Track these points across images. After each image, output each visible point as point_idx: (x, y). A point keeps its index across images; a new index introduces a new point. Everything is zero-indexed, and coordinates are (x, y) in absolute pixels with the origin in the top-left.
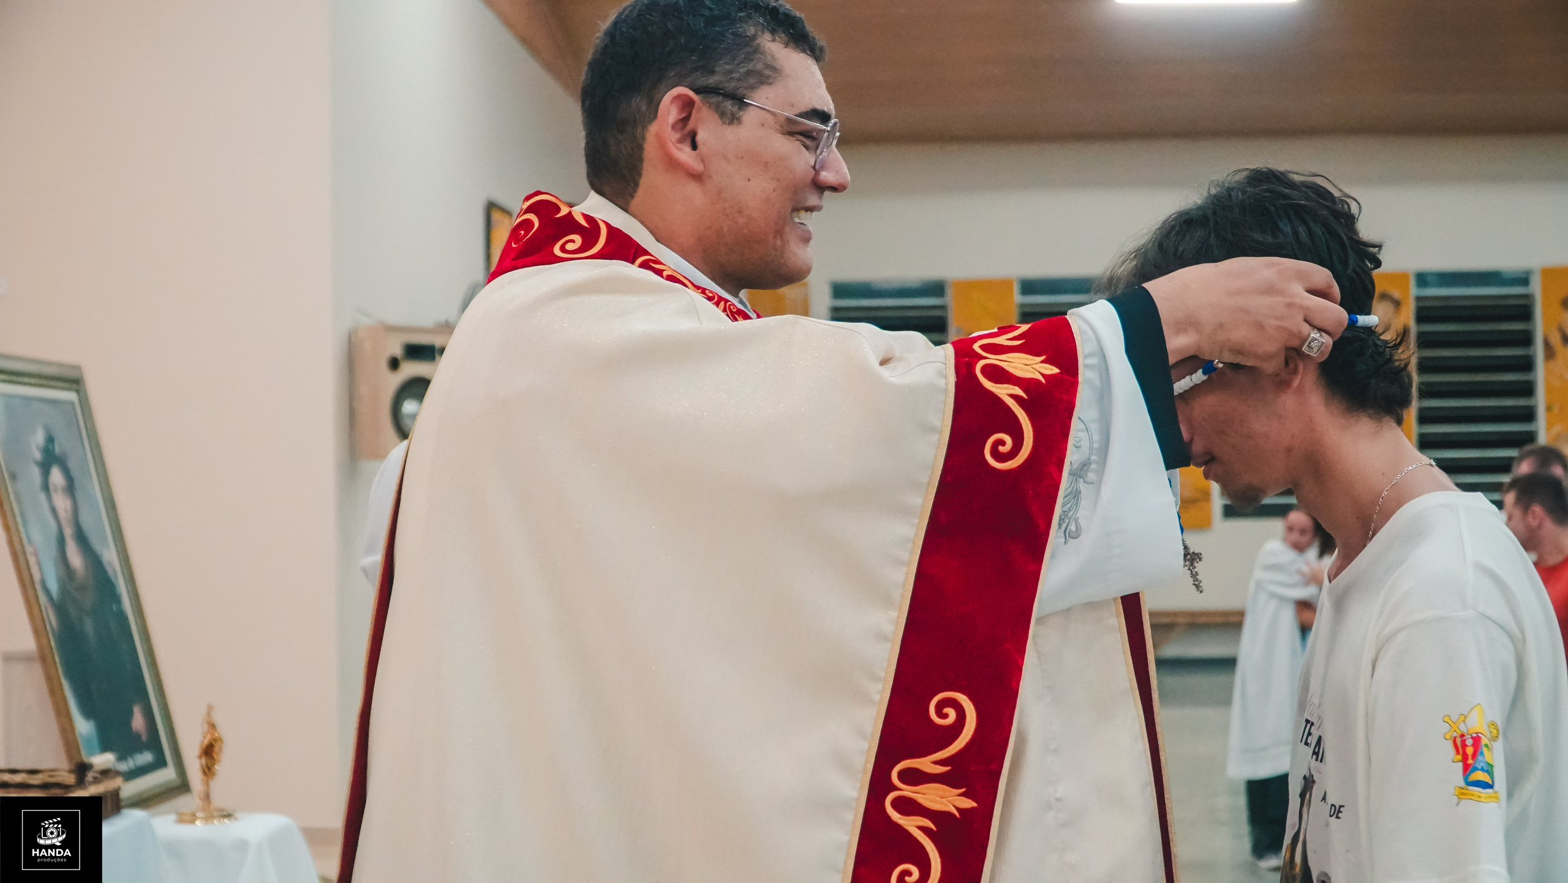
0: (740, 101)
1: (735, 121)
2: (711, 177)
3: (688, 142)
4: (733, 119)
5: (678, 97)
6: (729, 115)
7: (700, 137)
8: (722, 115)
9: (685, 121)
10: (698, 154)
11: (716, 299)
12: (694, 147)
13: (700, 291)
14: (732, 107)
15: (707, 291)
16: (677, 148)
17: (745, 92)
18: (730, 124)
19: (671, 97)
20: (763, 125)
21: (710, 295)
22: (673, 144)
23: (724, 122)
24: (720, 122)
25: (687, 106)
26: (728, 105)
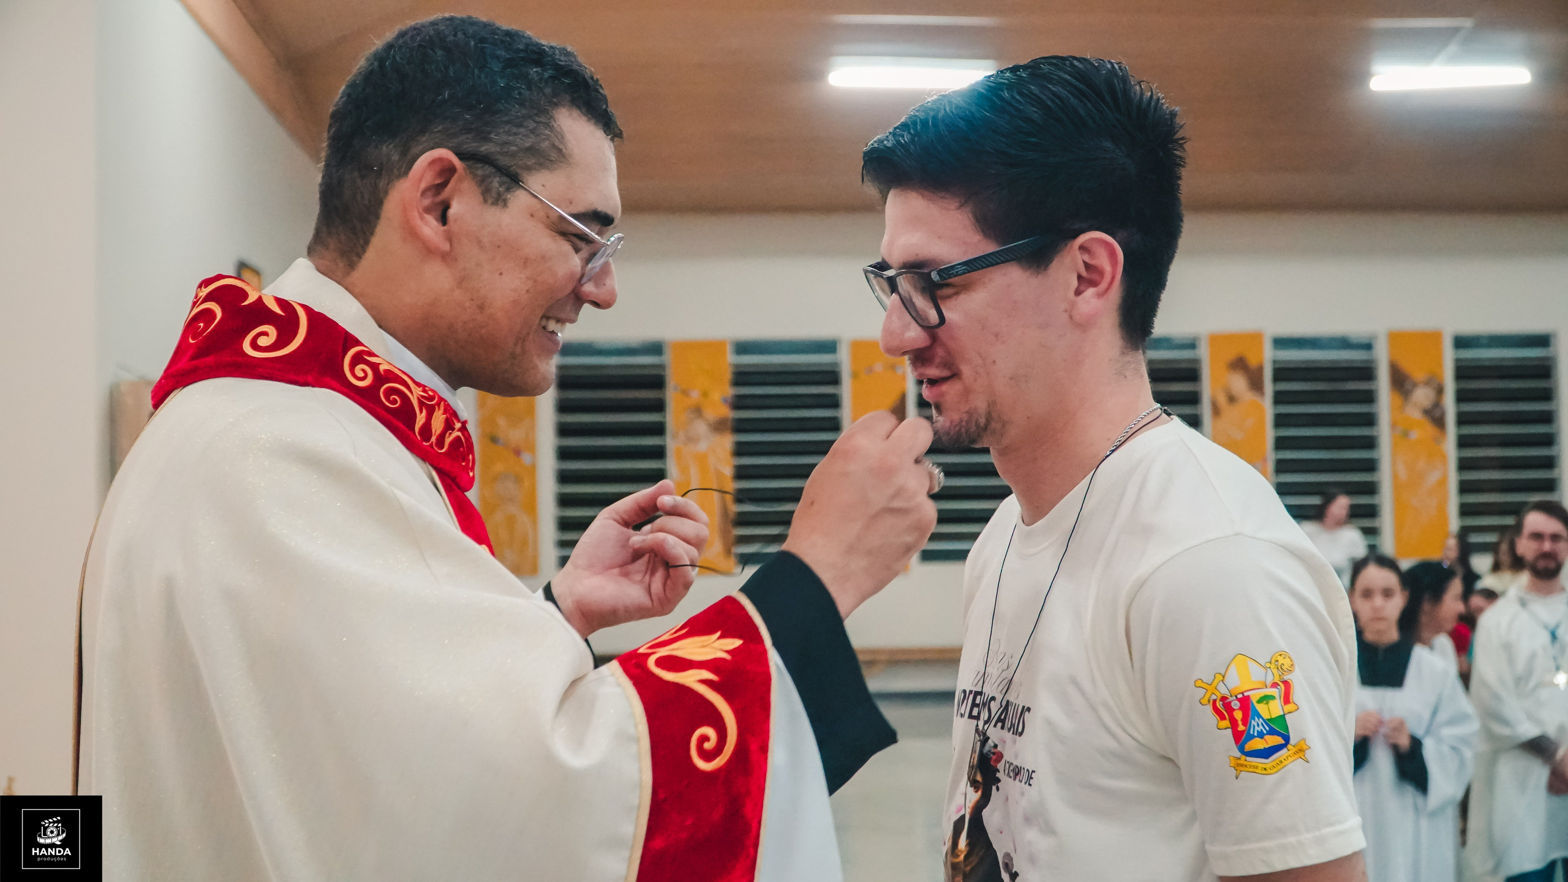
0: (514, 180)
1: (500, 202)
2: (456, 259)
3: (439, 213)
4: (500, 201)
5: (440, 160)
6: (494, 194)
7: (452, 212)
8: (486, 193)
9: (439, 188)
10: (444, 231)
11: (436, 399)
12: (443, 219)
13: (421, 389)
14: (500, 186)
15: (426, 388)
16: (422, 218)
17: (519, 171)
18: (492, 204)
19: (430, 159)
20: (532, 216)
21: (431, 393)
22: (418, 211)
23: (485, 201)
24: (481, 198)
25: (447, 172)
26: (495, 182)
